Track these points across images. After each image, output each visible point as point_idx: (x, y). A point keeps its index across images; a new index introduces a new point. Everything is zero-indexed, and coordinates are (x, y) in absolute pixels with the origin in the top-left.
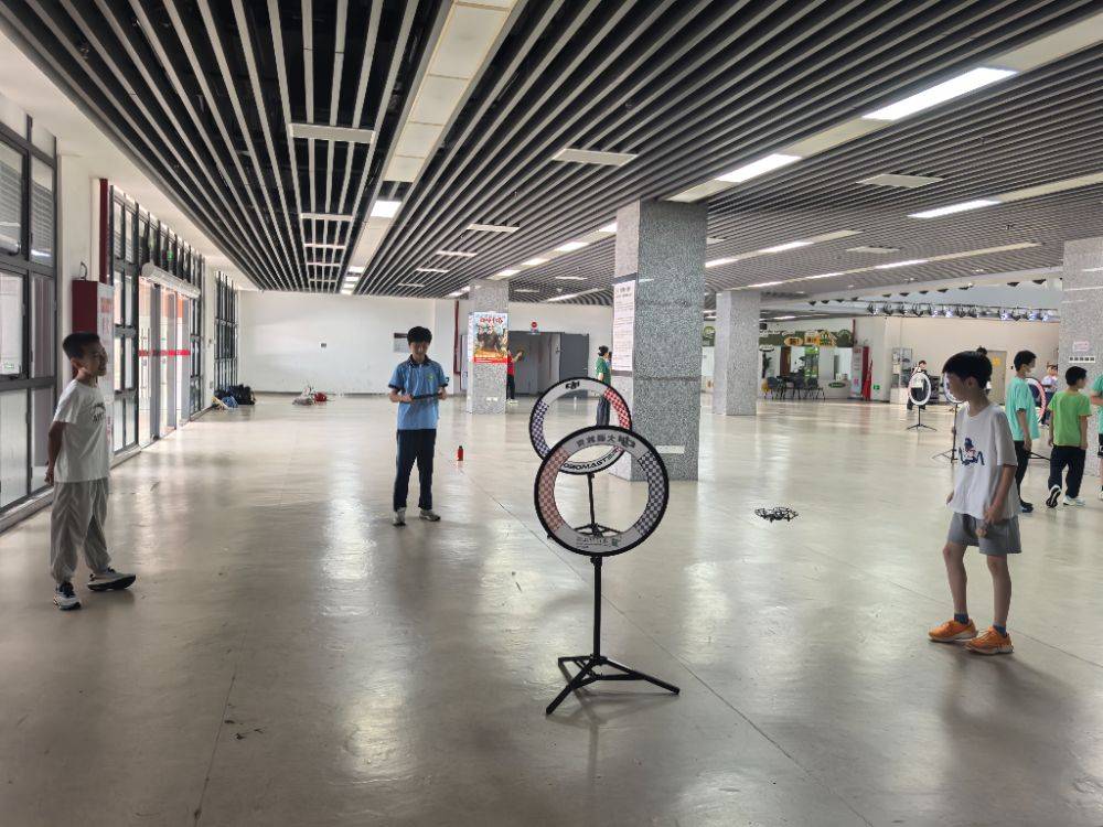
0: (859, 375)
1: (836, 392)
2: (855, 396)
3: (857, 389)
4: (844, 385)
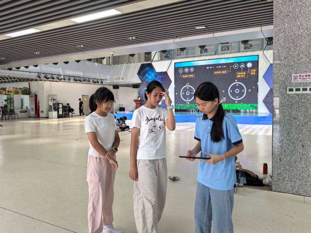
0: (34, 106)
1: (24, 115)
2: (32, 116)
3: (33, 113)
4: (27, 111)
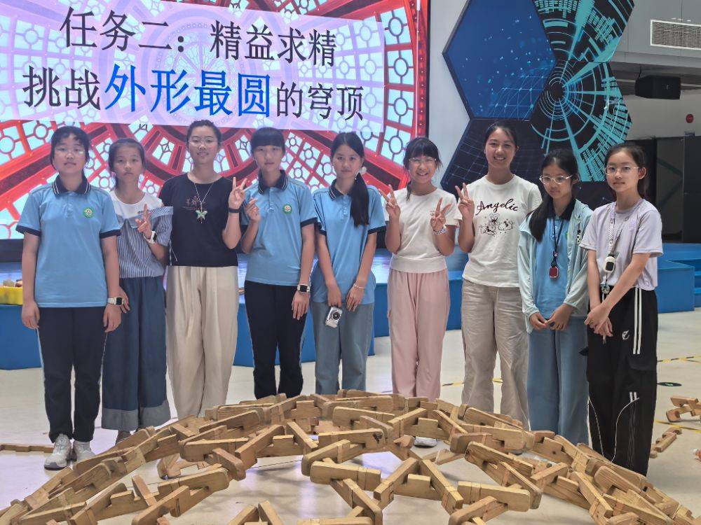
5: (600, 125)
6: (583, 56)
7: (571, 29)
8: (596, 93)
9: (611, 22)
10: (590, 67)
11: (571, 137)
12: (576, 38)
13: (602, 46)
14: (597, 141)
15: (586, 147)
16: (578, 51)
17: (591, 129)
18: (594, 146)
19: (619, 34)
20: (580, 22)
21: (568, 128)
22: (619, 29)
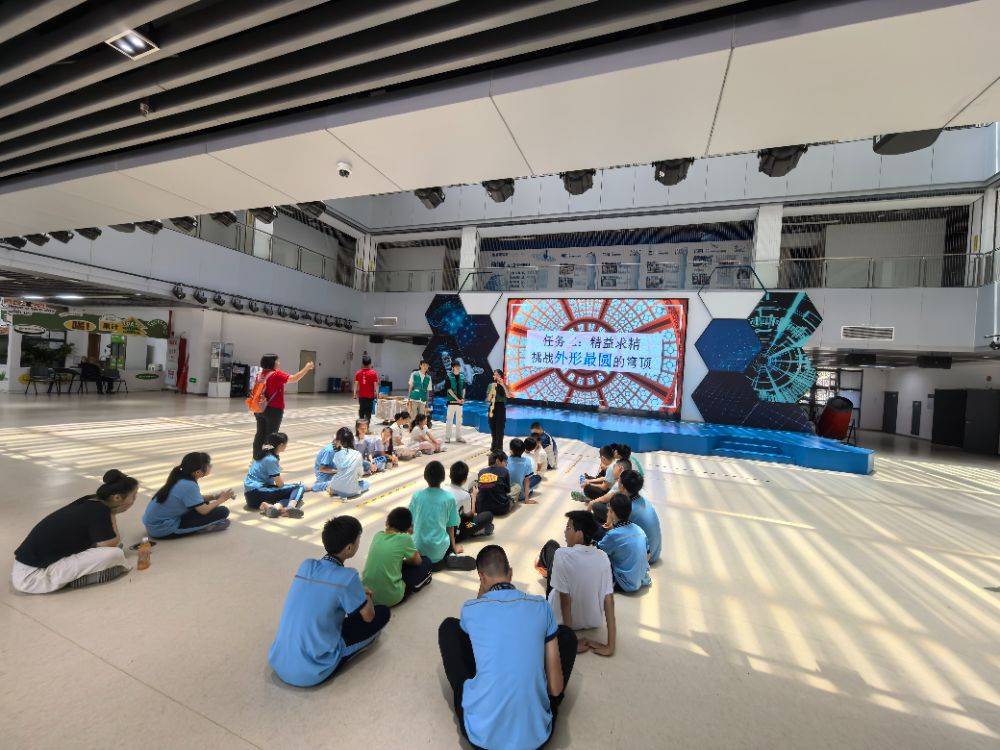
0: (175, 366)
1: (147, 383)
3: (171, 382)
5: (793, 377)
6: (782, 344)
7: (774, 333)
8: (791, 362)
9: (803, 329)
10: (787, 349)
11: (772, 381)
12: (777, 337)
13: (796, 340)
14: (791, 384)
15: (783, 386)
16: (779, 342)
17: (787, 378)
18: (790, 386)
19: (810, 334)
20: (780, 329)
21: (770, 377)
22: (810, 331)
